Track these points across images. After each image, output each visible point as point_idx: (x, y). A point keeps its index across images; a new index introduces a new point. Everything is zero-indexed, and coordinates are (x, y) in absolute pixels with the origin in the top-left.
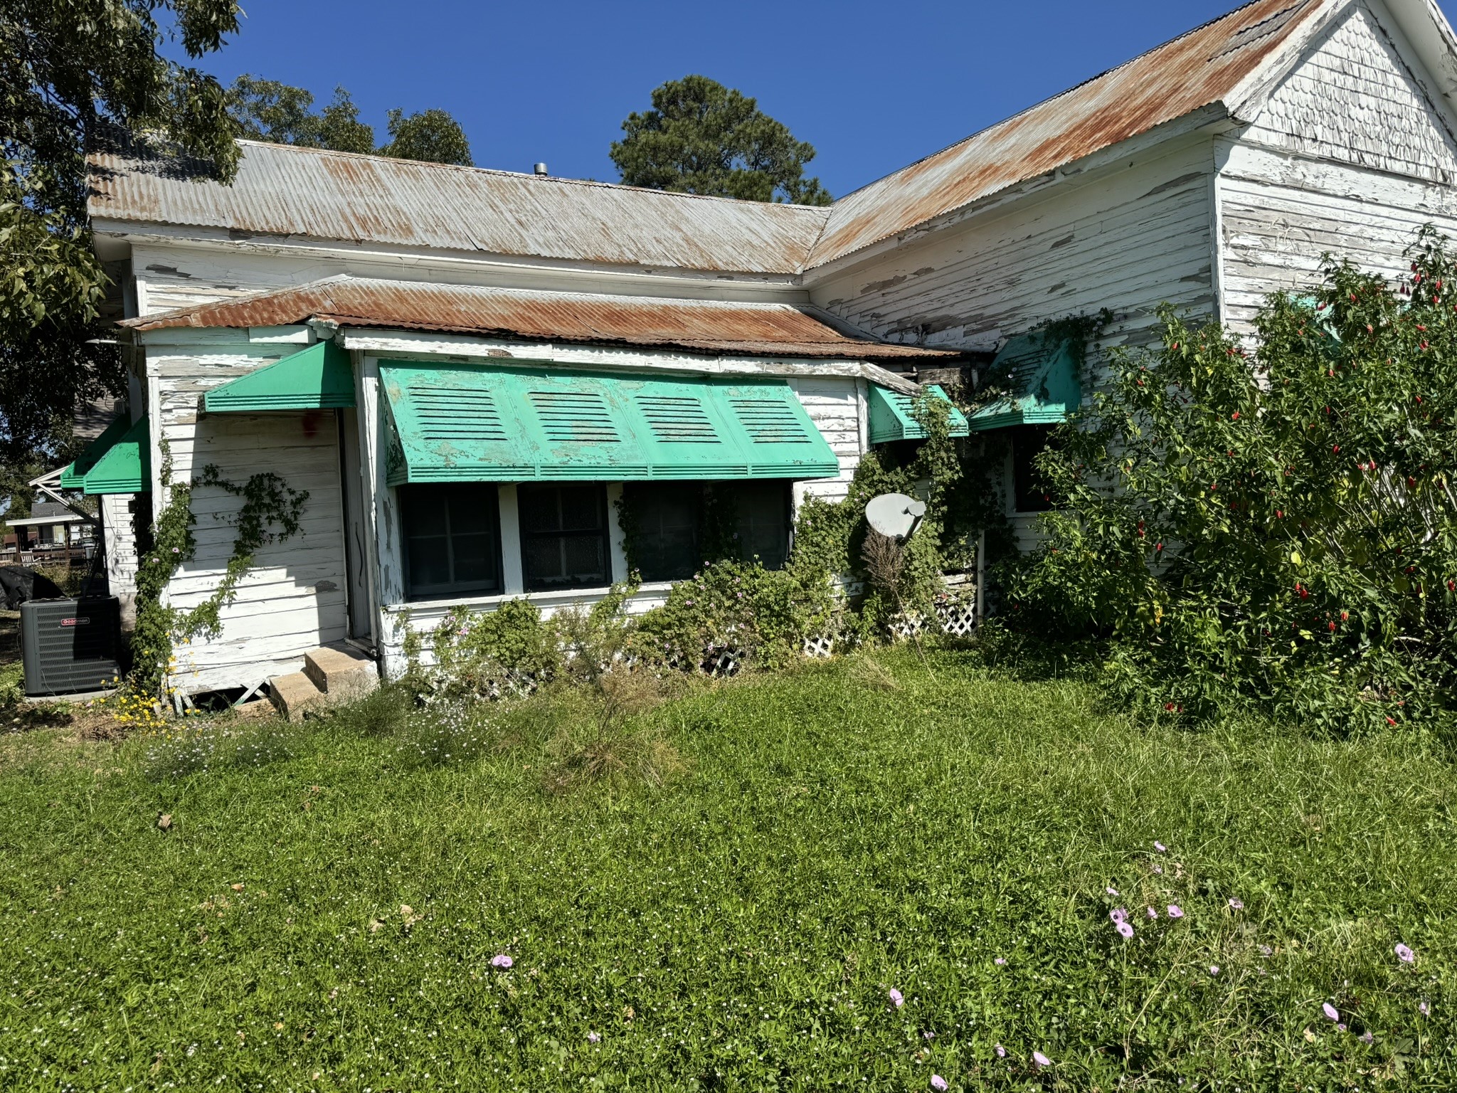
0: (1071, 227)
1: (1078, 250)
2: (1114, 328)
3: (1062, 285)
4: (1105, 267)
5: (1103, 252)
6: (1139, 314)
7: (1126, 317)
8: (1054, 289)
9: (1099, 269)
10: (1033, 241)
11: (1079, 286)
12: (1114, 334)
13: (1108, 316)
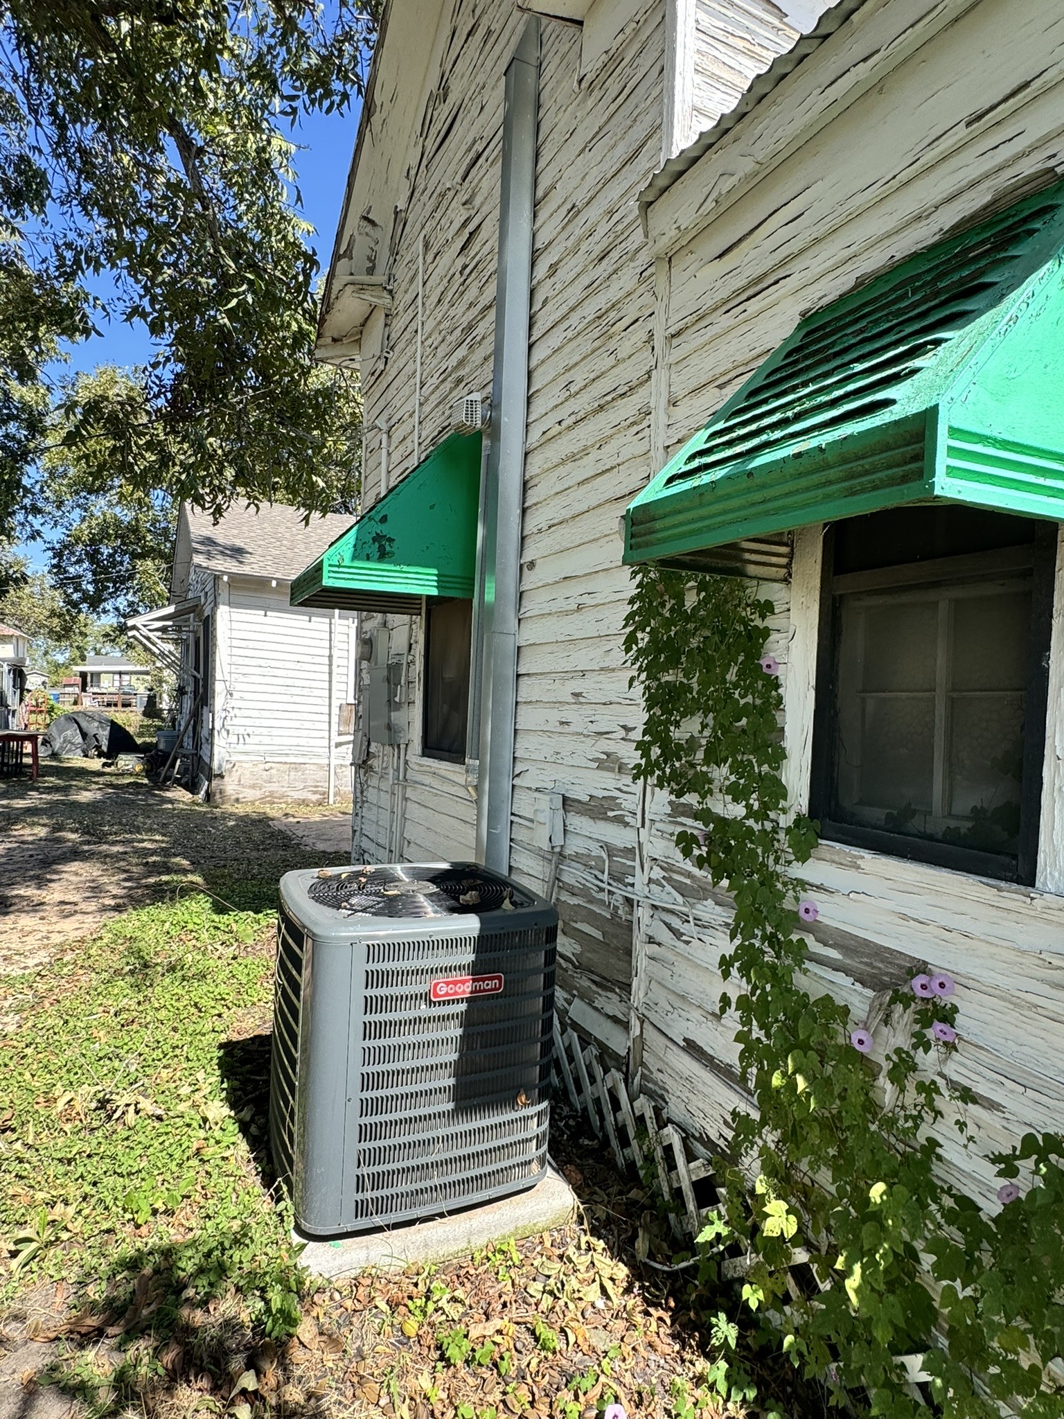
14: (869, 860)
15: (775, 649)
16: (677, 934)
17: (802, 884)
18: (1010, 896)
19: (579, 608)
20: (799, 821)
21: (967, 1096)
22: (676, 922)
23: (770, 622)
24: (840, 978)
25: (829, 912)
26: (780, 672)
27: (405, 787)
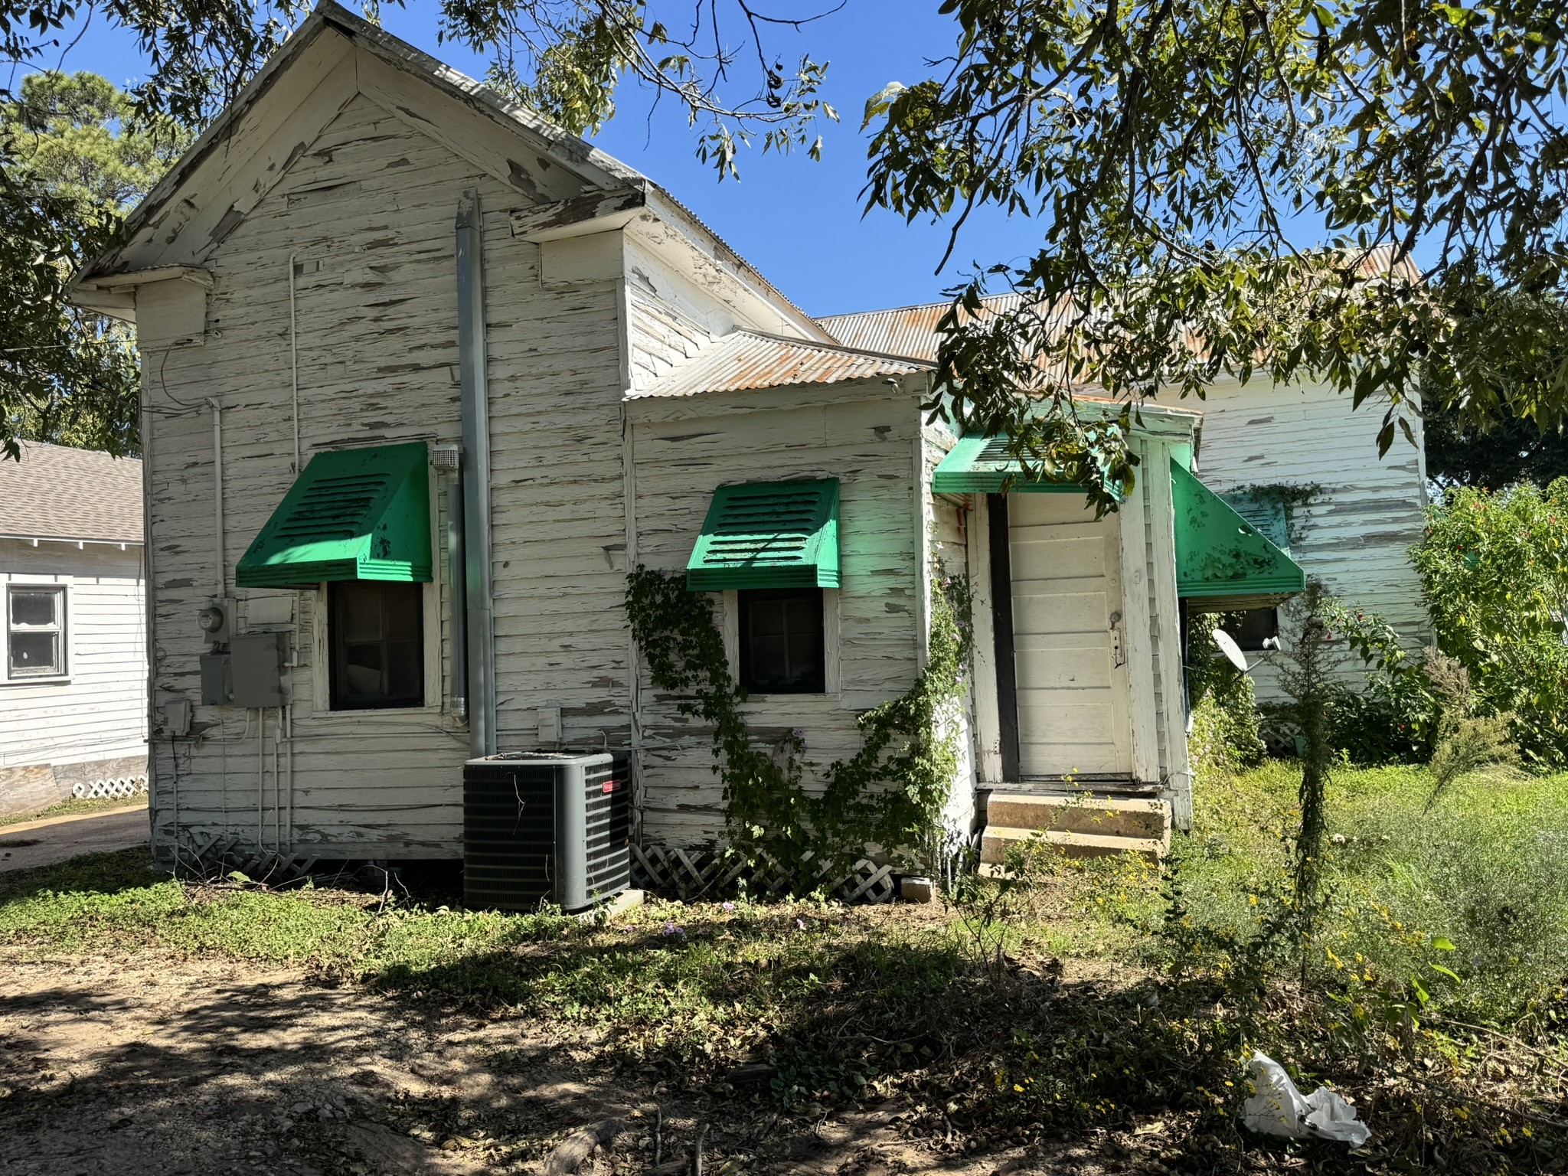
0: (1271, 410)
1: (1277, 430)
2: (1320, 498)
3: (1262, 457)
4: (1309, 447)
5: (1307, 435)
6: (1346, 489)
7: (1334, 491)
8: (1251, 459)
9: (1302, 448)
10: (1224, 415)
11: (1281, 460)
12: (1323, 503)
13: (1317, 489)
14: (769, 697)
15: (717, 619)
16: (668, 758)
17: (742, 714)
18: (819, 697)
19: (565, 595)
20: (737, 688)
21: (811, 764)
22: (665, 753)
23: (714, 609)
24: (761, 745)
25: (752, 722)
26: (720, 629)
27: (292, 743)
